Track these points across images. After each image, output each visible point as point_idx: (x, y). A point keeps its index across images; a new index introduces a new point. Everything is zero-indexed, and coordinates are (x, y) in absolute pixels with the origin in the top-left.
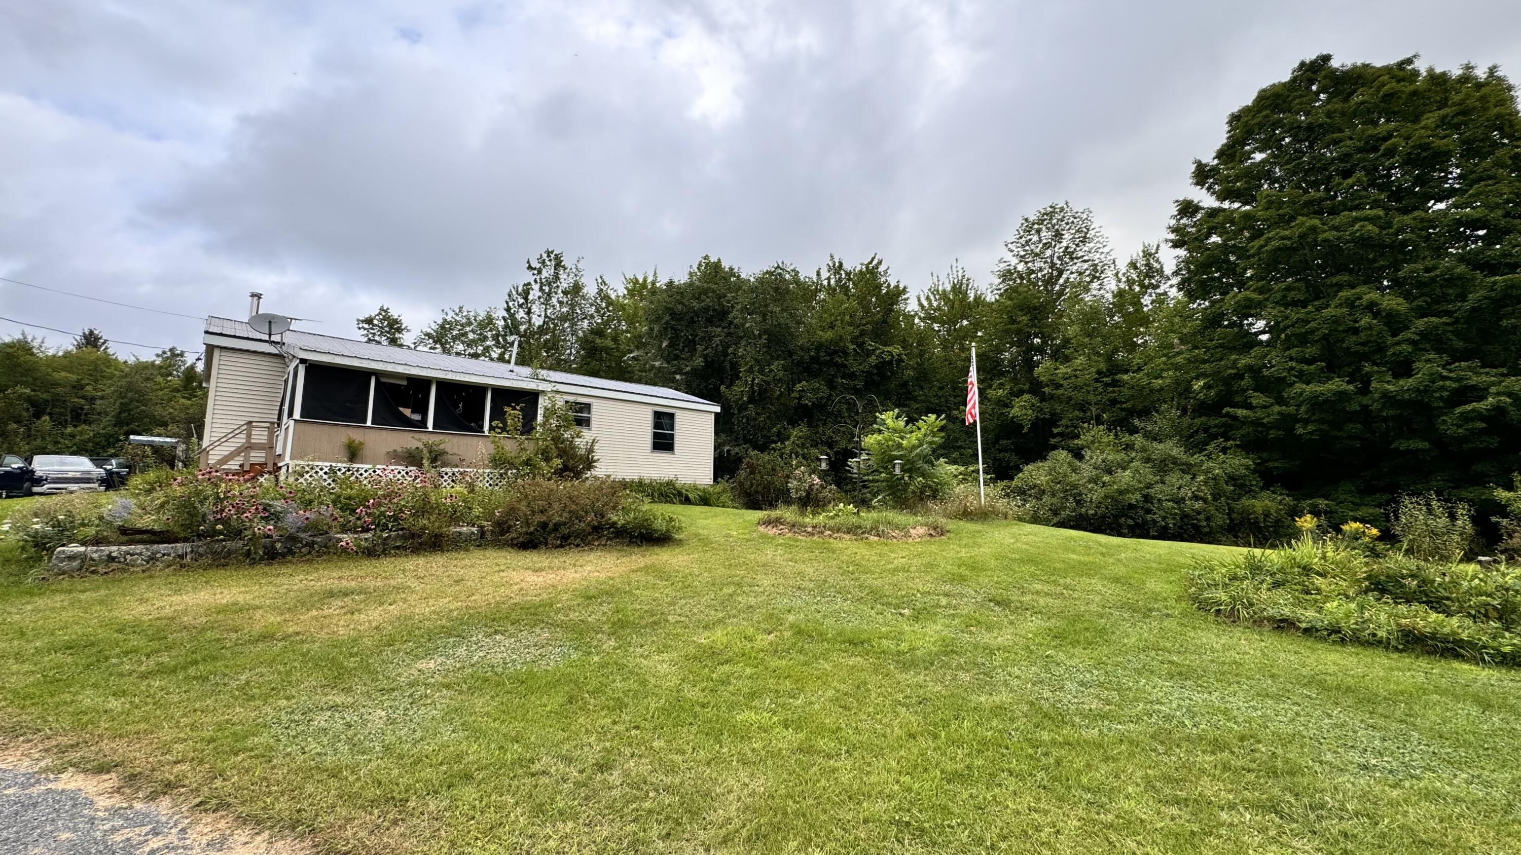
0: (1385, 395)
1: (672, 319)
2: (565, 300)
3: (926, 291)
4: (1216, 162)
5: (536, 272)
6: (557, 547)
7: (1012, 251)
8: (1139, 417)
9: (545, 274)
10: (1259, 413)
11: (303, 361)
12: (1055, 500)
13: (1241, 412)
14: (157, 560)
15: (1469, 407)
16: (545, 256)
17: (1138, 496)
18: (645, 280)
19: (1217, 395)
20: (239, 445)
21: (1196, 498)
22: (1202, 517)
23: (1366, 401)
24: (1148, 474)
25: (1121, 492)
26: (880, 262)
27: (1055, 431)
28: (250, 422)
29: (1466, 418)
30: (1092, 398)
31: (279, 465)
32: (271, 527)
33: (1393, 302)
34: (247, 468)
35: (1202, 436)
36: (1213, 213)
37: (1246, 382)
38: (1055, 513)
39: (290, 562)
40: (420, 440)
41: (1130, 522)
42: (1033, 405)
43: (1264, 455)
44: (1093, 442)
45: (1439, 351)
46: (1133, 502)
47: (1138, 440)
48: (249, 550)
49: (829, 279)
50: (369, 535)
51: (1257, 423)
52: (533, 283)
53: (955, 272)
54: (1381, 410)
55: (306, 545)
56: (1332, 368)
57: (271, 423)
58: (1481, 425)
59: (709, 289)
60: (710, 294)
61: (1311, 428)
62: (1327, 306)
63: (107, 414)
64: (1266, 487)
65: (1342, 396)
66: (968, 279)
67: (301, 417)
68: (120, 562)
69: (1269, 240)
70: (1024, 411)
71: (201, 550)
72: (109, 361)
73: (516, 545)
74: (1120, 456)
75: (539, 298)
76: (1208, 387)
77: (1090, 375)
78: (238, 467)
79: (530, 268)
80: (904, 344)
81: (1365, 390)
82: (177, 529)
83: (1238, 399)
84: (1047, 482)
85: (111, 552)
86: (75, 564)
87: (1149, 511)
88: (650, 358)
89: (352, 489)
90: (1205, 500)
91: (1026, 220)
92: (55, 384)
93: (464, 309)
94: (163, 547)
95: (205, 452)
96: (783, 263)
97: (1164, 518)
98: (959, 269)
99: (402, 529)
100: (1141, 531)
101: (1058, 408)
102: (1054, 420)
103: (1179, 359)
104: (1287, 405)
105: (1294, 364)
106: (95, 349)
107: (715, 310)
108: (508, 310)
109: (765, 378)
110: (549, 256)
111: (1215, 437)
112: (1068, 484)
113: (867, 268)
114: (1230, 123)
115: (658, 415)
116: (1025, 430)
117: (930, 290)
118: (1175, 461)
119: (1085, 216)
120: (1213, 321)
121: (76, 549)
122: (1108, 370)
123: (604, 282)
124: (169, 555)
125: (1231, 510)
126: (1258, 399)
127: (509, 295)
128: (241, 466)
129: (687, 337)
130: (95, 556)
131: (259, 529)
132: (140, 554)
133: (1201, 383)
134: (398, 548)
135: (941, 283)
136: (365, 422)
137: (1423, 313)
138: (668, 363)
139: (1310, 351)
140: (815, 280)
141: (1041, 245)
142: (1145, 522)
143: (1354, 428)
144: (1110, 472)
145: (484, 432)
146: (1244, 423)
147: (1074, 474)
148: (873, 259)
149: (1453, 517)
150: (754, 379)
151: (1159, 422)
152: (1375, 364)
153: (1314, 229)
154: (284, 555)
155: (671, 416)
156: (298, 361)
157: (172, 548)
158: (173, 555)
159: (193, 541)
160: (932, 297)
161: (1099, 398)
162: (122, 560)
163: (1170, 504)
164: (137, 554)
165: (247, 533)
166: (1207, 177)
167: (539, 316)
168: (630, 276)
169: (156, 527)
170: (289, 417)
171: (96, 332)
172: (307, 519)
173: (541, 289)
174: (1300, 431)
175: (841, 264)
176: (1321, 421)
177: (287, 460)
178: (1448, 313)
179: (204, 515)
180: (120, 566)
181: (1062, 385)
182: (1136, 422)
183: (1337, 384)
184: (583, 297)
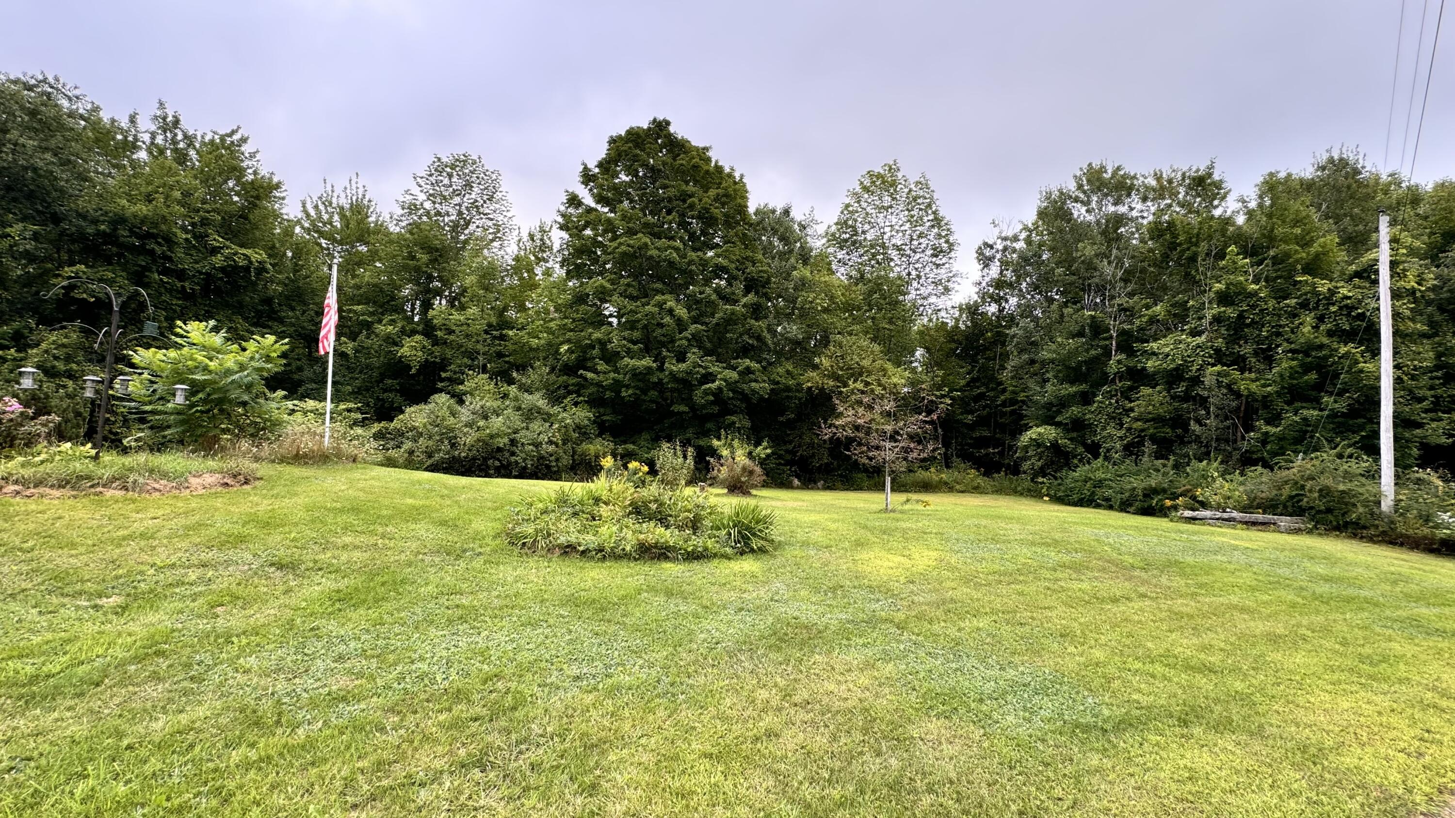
0: (671, 373)
3: (315, 199)
4: (597, 170)
7: (420, 186)
8: (518, 370)
10: (601, 377)
12: (430, 443)
13: (590, 375)
15: (707, 386)
17: (506, 440)
19: (576, 359)
21: (551, 442)
22: (552, 458)
23: (661, 376)
24: (517, 420)
25: (492, 436)
26: (244, 140)
27: (443, 375)
29: (706, 393)
30: (479, 347)
33: (681, 312)
35: (562, 391)
36: (590, 210)
37: (595, 352)
38: (430, 455)
41: (497, 463)
42: (424, 347)
43: (602, 410)
44: (476, 389)
45: (700, 348)
46: (501, 445)
47: (513, 390)
51: (599, 385)
53: (354, 187)
54: (668, 383)
56: (647, 350)
58: (711, 398)
61: (630, 392)
62: (648, 304)
64: (600, 435)
65: (649, 368)
66: (370, 201)
69: (620, 244)
70: (414, 352)
74: (496, 404)
76: (570, 351)
77: (479, 326)
80: (272, 252)
81: (661, 369)
83: (589, 364)
84: (425, 426)
87: (513, 454)
90: (557, 445)
91: (439, 159)
97: (524, 460)
98: (360, 185)
100: (505, 471)
101: (449, 353)
102: (443, 365)
103: (552, 324)
104: (619, 373)
105: (625, 342)
111: (570, 393)
112: (445, 428)
113: (222, 138)
114: (610, 143)
116: (413, 371)
117: (320, 198)
118: (539, 411)
119: (494, 177)
120: (580, 299)
122: (498, 324)
125: (574, 452)
126: (602, 366)
133: (566, 347)
135: (335, 195)
137: (695, 321)
139: (636, 334)
141: (451, 189)
142: (510, 464)
143: (654, 394)
144: (486, 418)
146: (592, 384)
147: (452, 418)
148: (233, 132)
149: (685, 457)
151: (532, 377)
152: (669, 351)
153: (646, 244)
160: (322, 207)
161: (487, 349)
163: (531, 447)
166: (590, 180)
174: (624, 394)
176: (635, 387)
178: (706, 324)
181: (454, 331)
182: (515, 374)
183: (647, 362)
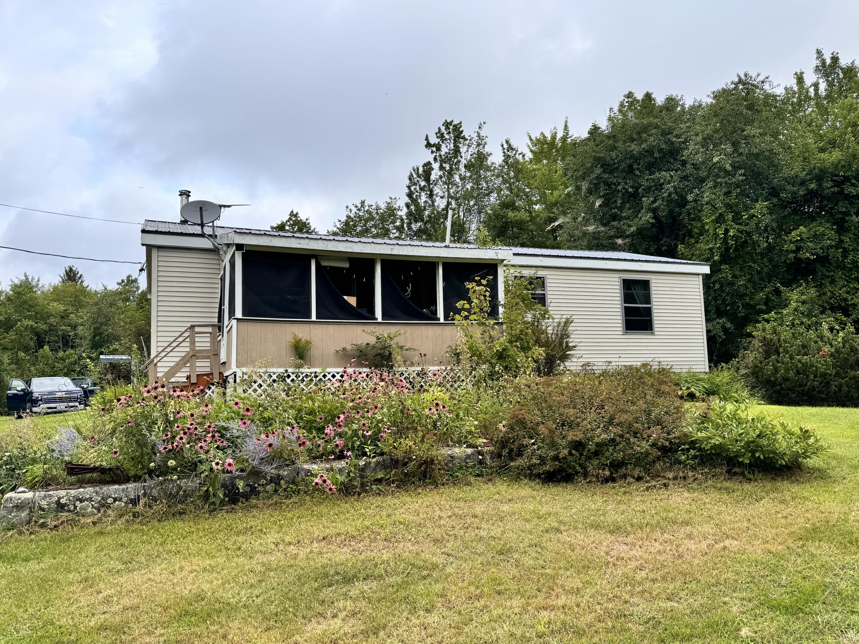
1: (604, 171)
2: (468, 174)
5: (434, 149)
6: (606, 480)
9: (444, 150)
11: (239, 247)
14: (109, 507)
16: (443, 129)
18: (554, 137)
20: (183, 354)
28: (193, 327)
31: (225, 374)
32: (231, 461)
34: (194, 380)
39: (255, 506)
40: (372, 333)
48: (207, 490)
49: (816, 85)
50: (342, 464)
52: (432, 162)
55: (271, 481)
57: (212, 326)
59: (650, 125)
60: (653, 131)
63: (85, 338)
67: (244, 315)
68: (69, 511)
71: (155, 492)
72: (84, 291)
73: (538, 476)
75: (441, 177)
78: (185, 380)
79: (429, 145)
82: (127, 465)
85: (59, 498)
86: (24, 514)
88: (580, 223)
89: (313, 401)
92: (49, 315)
93: (366, 204)
94: (114, 489)
95: (152, 365)
96: (746, 75)
99: (382, 454)
106: (74, 283)
107: (660, 151)
108: (410, 195)
109: (742, 228)
110: (447, 128)
115: (627, 284)
121: (23, 496)
123: (510, 148)
124: (120, 500)
127: (410, 179)
128: (188, 378)
129: (626, 190)
130: (44, 503)
131: (217, 464)
132: (90, 499)
134: (379, 481)
136: (310, 317)
138: (604, 225)
140: (796, 88)
145: (439, 319)
150: (727, 231)
154: (246, 496)
155: (646, 284)
156: (234, 248)
157: (123, 490)
158: (125, 499)
159: (145, 481)
162: (72, 508)
164: (87, 500)
165: (203, 467)
167: (442, 197)
168: (536, 135)
169: (104, 463)
170: (230, 318)
171: (74, 269)
172: (270, 445)
173: (441, 168)
175: (835, 59)
177: (234, 368)
179: (154, 446)
180: (71, 516)
184: (488, 169)
